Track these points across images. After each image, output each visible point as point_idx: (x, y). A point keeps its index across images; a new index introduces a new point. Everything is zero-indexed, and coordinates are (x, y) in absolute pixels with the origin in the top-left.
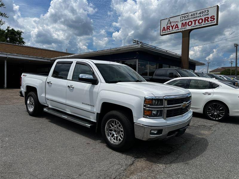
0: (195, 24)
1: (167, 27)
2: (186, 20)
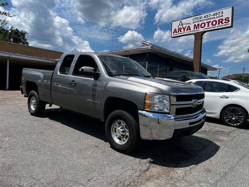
0: (208, 26)
2: (199, 21)
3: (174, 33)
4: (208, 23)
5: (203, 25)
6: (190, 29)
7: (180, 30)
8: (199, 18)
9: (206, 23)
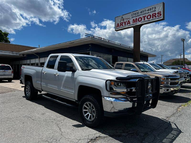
0: (144, 20)
1: (121, 23)
2: (136, 16)
3: (117, 27)
4: (144, 17)
5: (140, 19)
6: (130, 23)
7: (122, 24)
8: (137, 14)
9: (142, 17)
